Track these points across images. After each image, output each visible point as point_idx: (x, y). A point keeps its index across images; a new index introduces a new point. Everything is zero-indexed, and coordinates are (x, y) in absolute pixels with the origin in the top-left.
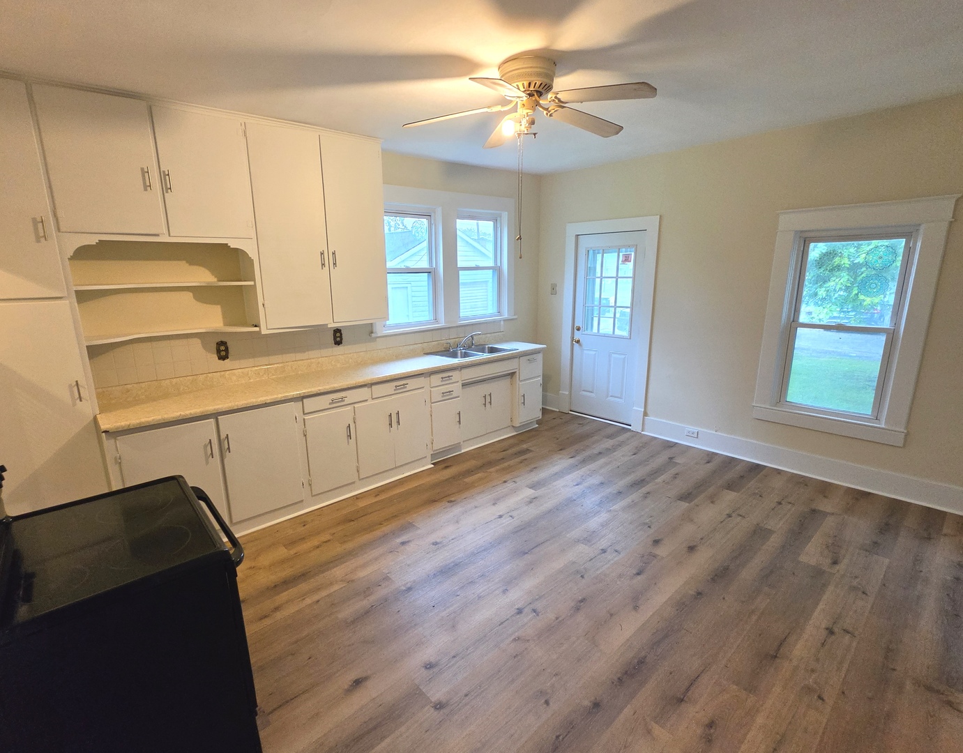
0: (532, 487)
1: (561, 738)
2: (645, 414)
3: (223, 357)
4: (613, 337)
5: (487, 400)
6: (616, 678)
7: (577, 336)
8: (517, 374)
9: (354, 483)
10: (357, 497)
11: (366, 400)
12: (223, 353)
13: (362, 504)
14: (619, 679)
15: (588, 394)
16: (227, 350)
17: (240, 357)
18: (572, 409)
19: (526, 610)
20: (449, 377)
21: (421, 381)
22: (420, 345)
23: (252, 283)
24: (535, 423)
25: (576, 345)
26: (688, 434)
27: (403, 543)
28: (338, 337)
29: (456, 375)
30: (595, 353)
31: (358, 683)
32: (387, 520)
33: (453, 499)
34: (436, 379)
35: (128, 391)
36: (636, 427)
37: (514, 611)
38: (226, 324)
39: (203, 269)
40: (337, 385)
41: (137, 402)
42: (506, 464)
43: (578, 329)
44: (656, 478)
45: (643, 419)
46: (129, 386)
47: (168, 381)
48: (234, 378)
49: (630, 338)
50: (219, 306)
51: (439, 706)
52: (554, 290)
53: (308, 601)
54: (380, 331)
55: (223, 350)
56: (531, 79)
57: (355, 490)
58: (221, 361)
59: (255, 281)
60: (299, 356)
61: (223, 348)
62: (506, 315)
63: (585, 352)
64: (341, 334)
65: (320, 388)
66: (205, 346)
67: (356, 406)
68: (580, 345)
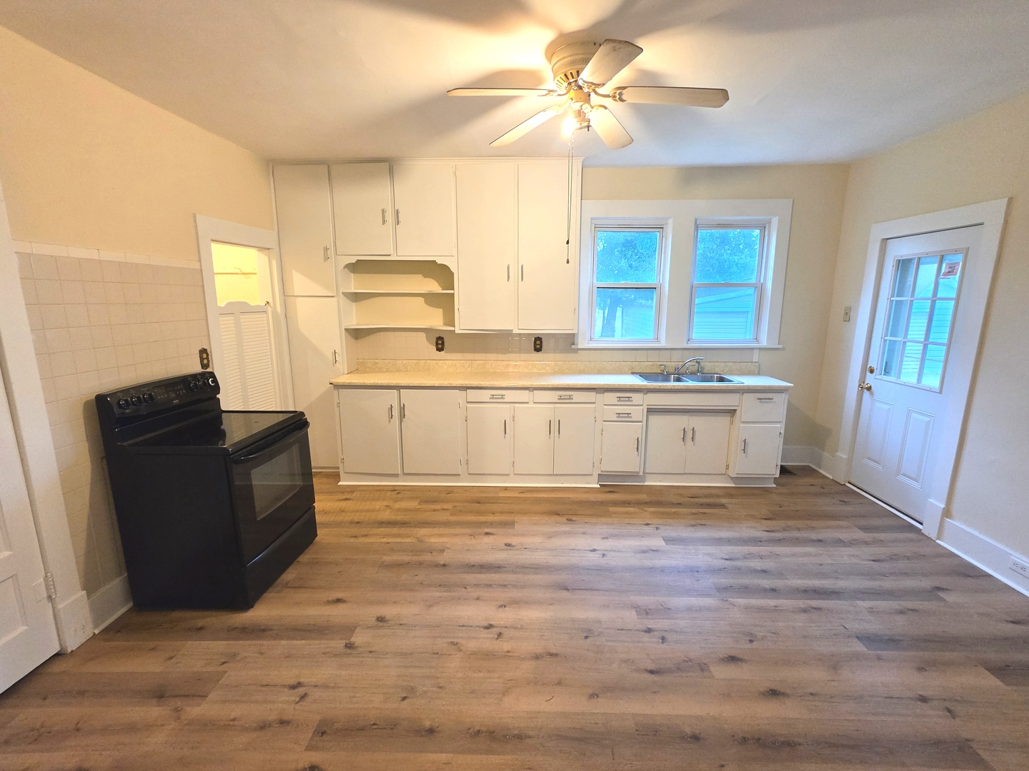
0: (668, 540)
1: (375, 727)
2: (947, 513)
3: (440, 350)
4: (918, 387)
5: (688, 436)
6: (477, 728)
7: (870, 379)
8: (738, 412)
9: (508, 475)
10: (506, 489)
11: (528, 403)
12: (440, 346)
13: (502, 494)
14: (479, 731)
15: (872, 463)
16: (443, 344)
17: (453, 351)
18: (852, 481)
19: (495, 629)
20: (628, 398)
21: (591, 396)
22: (630, 363)
23: (452, 292)
24: (773, 480)
25: (866, 393)
26: (1014, 568)
27: (487, 534)
28: (538, 344)
29: (637, 398)
30: (889, 407)
31: (339, 601)
32: (501, 512)
33: (574, 519)
34: (611, 397)
35: (376, 363)
36: (929, 529)
37: (486, 624)
38: (445, 324)
39: (432, 280)
40: (497, 384)
41: (380, 371)
42: (673, 510)
43: (872, 371)
44: (860, 599)
45: (942, 522)
46: (377, 361)
47: (400, 361)
48: (445, 367)
49: (941, 392)
50: (441, 310)
51: (350, 646)
52: (848, 316)
53: (385, 540)
54: (582, 343)
55: (440, 344)
56: (564, 70)
57: (509, 483)
58: (438, 352)
59: (453, 289)
60: (500, 356)
61: (440, 342)
62: (764, 342)
63: (877, 404)
64: (541, 342)
65: (481, 383)
66: (428, 339)
67: (516, 405)
68: (872, 394)
